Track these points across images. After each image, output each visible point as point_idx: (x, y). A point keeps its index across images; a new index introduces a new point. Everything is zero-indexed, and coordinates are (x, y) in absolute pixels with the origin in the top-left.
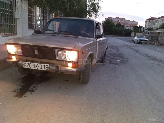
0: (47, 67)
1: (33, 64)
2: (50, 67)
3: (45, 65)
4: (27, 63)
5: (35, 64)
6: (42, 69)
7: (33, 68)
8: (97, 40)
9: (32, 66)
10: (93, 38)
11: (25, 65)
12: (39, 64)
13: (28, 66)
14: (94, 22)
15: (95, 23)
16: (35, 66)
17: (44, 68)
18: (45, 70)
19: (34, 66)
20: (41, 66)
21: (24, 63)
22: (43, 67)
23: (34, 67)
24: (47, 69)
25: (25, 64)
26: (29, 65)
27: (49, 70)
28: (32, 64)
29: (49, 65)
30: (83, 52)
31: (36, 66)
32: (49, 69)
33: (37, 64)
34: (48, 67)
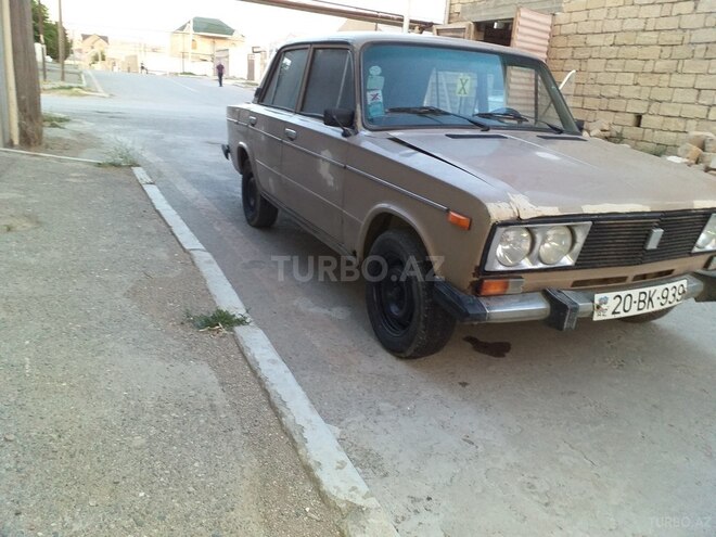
5: (646, 290)
11: (604, 306)
13: (620, 309)
19: (644, 301)
23: (642, 305)
25: (604, 301)
26: (622, 304)
31: (650, 299)
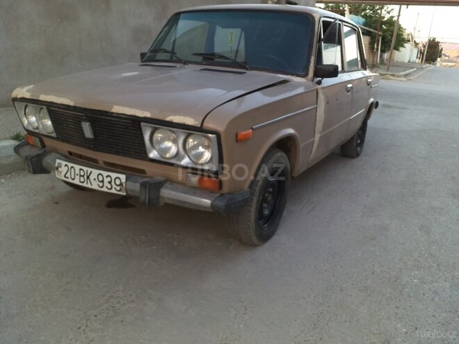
0: (118, 182)
1: (81, 169)
2: (128, 182)
3: (114, 175)
4: (64, 163)
5: (85, 169)
6: (104, 189)
7: (80, 182)
8: (319, 83)
9: (78, 176)
10: (305, 76)
12: (95, 172)
13: (68, 175)
14: (313, 18)
15: (317, 20)
16: (85, 177)
17: (109, 186)
18: (113, 191)
20: (101, 178)
21: (58, 163)
22: (106, 184)
24: (118, 188)
27: (125, 194)
28: (77, 167)
29: (123, 177)
30: (239, 137)
32: (124, 189)
33: (90, 170)
34: (121, 184)
